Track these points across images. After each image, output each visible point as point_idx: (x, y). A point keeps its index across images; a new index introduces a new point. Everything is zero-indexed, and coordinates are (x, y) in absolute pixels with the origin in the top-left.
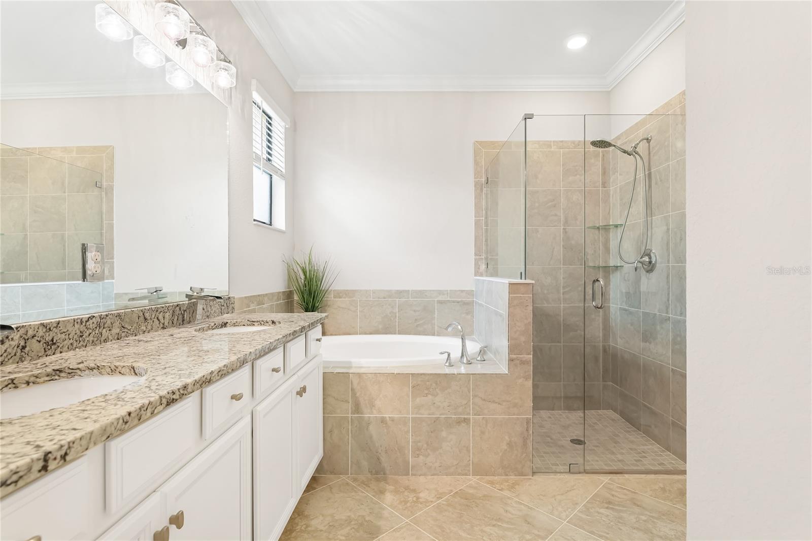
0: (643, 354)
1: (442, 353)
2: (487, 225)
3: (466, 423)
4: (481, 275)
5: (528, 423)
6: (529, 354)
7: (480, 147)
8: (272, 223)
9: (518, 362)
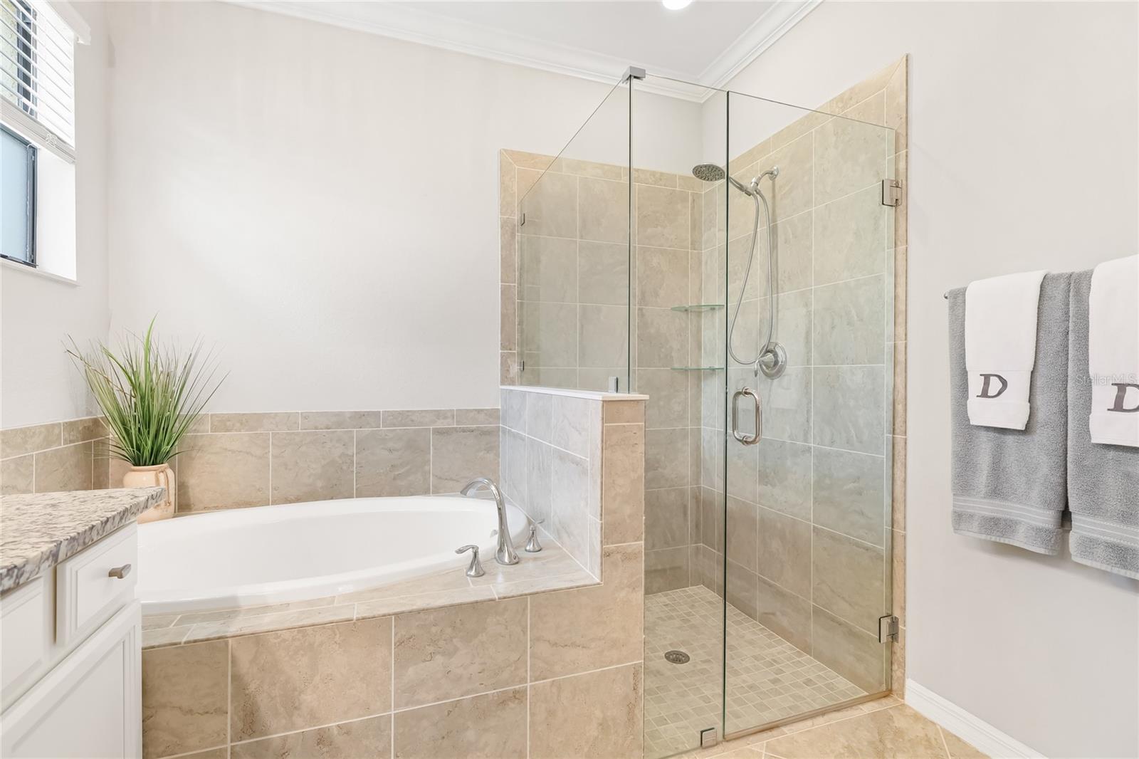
0: (759, 503)
1: (460, 551)
2: (521, 297)
3: (517, 701)
4: (513, 383)
5: (635, 675)
6: (638, 539)
7: (511, 160)
8: (38, 262)
9: (619, 556)
